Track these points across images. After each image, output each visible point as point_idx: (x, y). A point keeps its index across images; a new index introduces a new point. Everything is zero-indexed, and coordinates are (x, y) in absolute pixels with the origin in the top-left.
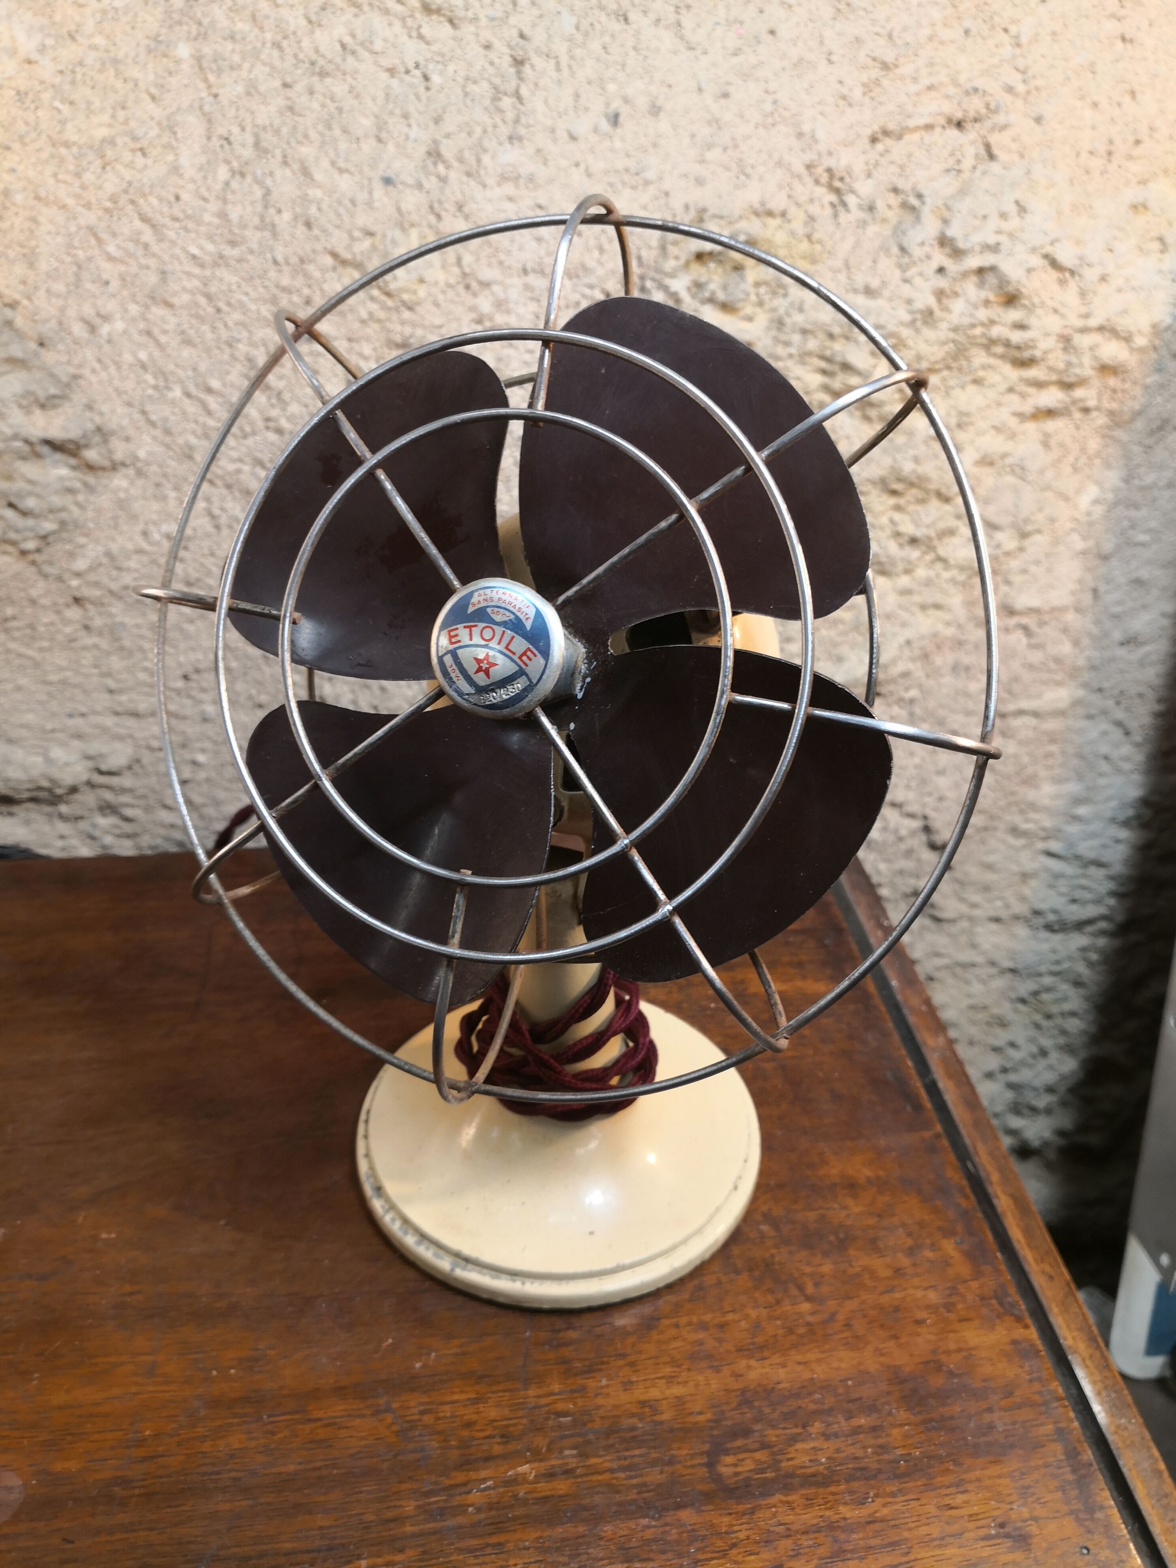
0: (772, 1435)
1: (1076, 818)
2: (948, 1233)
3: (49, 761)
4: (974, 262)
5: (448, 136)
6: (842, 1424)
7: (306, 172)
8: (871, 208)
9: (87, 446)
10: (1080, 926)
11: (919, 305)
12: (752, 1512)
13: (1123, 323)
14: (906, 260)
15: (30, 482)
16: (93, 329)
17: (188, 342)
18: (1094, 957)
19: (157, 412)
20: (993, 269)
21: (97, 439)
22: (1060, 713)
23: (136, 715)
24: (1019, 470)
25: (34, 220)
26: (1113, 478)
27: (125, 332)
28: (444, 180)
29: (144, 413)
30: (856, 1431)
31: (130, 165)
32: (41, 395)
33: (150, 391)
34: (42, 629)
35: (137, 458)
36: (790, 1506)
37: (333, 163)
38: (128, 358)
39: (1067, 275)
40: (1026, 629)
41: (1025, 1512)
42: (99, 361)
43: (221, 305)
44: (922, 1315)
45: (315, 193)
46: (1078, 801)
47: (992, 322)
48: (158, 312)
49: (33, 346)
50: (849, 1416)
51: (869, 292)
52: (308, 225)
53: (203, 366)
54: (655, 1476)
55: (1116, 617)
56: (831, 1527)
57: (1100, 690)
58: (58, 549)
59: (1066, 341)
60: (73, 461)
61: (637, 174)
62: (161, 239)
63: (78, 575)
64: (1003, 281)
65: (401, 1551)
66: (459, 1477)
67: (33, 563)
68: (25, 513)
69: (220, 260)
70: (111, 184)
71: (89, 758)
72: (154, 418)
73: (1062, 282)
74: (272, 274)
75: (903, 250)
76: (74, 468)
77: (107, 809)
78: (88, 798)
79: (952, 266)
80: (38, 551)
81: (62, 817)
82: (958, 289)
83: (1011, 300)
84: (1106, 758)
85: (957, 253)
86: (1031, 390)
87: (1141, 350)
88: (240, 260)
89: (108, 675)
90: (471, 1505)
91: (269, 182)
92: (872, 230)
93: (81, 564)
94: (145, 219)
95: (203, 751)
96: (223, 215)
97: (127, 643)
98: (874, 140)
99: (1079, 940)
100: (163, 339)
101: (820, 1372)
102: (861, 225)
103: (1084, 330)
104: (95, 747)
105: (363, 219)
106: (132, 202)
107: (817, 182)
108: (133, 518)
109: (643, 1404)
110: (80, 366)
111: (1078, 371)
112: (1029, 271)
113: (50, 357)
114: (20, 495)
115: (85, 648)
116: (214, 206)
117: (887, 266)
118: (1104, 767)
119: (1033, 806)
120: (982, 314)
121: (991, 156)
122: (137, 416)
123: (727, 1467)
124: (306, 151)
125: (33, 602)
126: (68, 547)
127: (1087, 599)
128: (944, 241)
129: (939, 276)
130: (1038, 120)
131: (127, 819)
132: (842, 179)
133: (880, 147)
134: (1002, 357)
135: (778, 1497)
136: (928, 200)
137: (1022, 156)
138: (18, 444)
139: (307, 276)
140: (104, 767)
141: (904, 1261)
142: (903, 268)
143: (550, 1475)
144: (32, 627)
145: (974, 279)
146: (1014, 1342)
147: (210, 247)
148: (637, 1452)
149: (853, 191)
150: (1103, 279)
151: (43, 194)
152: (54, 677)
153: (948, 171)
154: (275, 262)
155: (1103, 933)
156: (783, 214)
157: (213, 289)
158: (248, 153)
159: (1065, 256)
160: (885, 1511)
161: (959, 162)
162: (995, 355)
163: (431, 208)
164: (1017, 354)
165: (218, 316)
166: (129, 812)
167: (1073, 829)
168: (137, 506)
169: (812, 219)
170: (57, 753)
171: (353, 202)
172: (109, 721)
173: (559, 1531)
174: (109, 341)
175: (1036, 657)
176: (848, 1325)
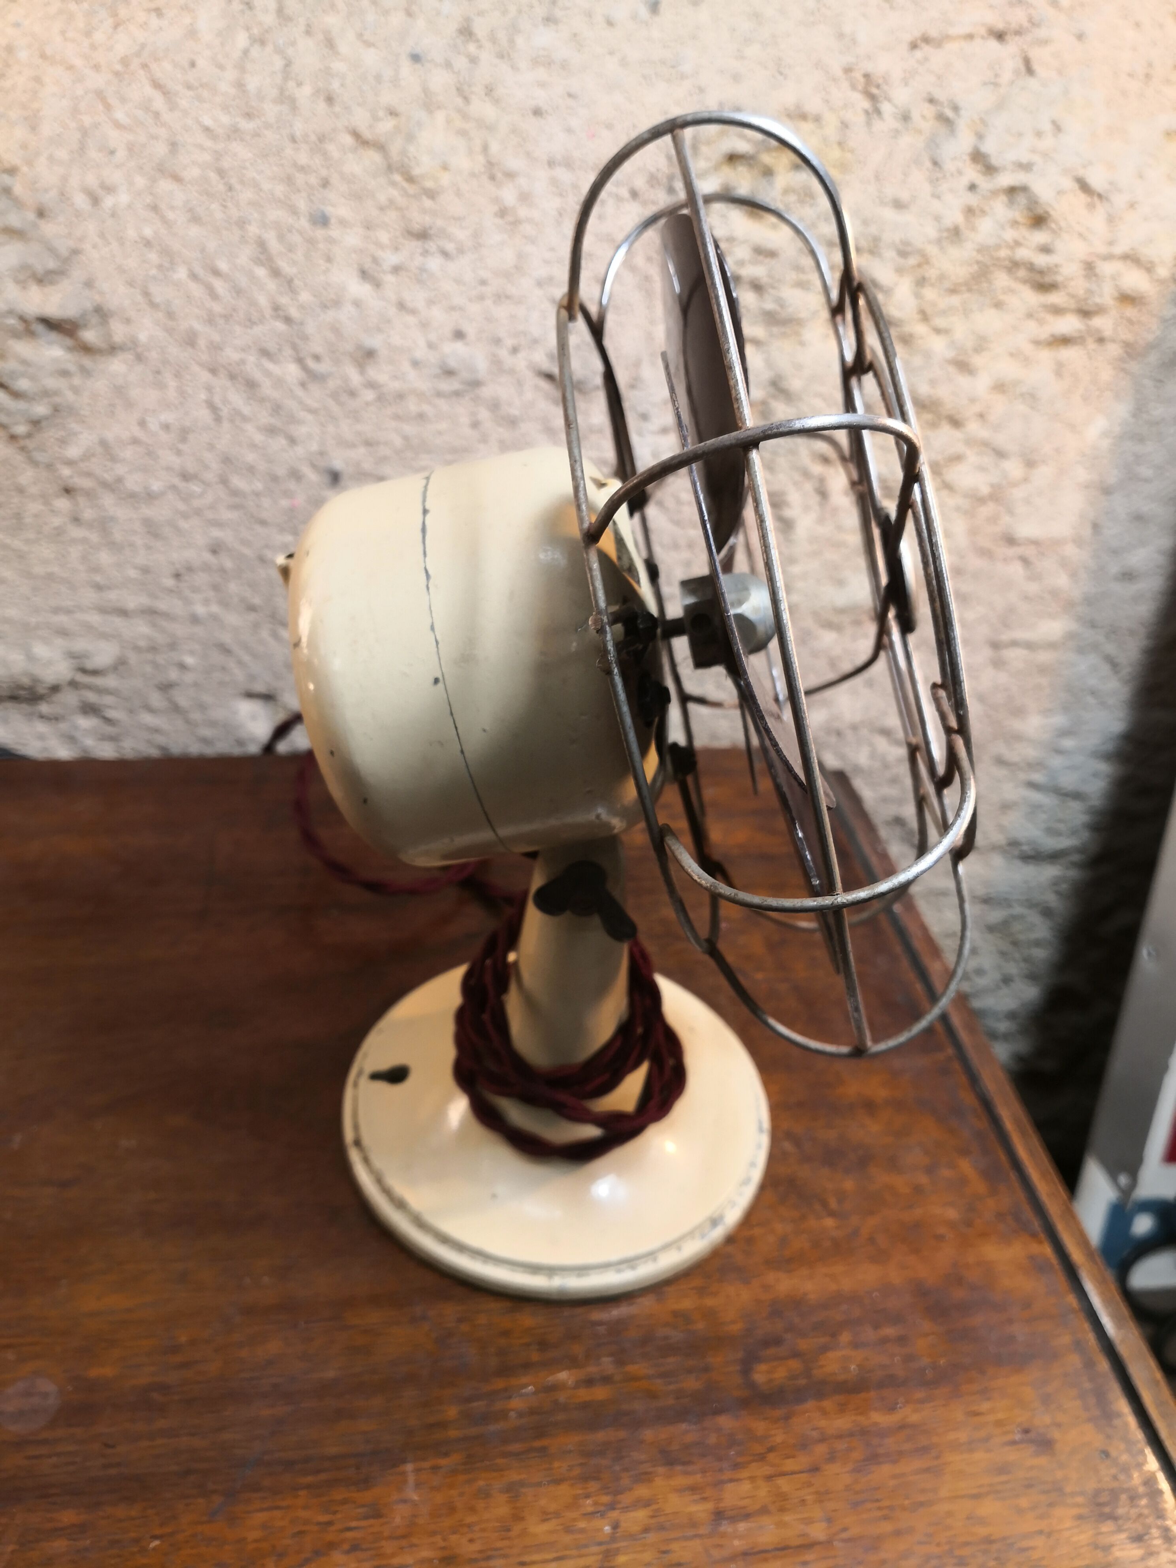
0: (803, 1344)
1: (1059, 752)
2: (964, 1152)
3: (30, 658)
4: (1006, 180)
5: (481, 13)
6: (869, 1334)
7: (330, 43)
8: (906, 118)
9: (85, 326)
10: (1054, 857)
11: (948, 222)
12: (787, 1418)
13: (1148, 252)
14: (939, 175)
15: (24, 362)
16: (95, 201)
17: (195, 219)
18: (1064, 886)
19: (160, 293)
20: (1024, 189)
21: (94, 320)
22: (1052, 646)
23: (123, 613)
24: (1031, 398)
25: (38, 80)
26: (1122, 410)
27: (130, 206)
28: (473, 60)
29: (146, 294)
30: (884, 1341)
31: (144, 26)
32: (39, 269)
33: (154, 272)
34: (28, 520)
35: (135, 342)
36: (824, 1413)
37: (360, 36)
38: (131, 233)
39: (1096, 198)
40: (1025, 561)
41: (1047, 1419)
42: (102, 235)
43: (234, 181)
44: (941, 1230)
45: (339, 66)
46: (1065, 733)
47: (1017, 244)
48: (165, 185)
49: (31, 216)
50: (877, 1326)
51: (898, 205)
52: (330, 100)
53: (212, 245)
54: (692, 1383)
55: (1115, 552)
56: (863, 1432)
57: (1093, 625)
58: (50, 435)
59: (1089, 268)
60: (69, 342)
61: (673, 67)
62: (173, 106)
63: (70, 463)
64: (1033, 202)
65: (446, 1455)
66: (499, 1384)
67: (23, 449)
68: (16, 395)
69: (234, 133)
70: (123, 45)
71: (72, 655)
72: (158, 299)
73: (1091, 207)
74: (289, 151)
75: (935, 163)
76: (70, 349)
77: (89, 709)
78: (70, 698)
79: (984, 183)
80: (29, 436)
81: (42, 717)
82: (987, 208)
83: (1039, 220)
84: (1093, 693)
85: (990, 169)
86: (1049, 318)
87: (1161, 282)
88: (256, 134)
89: (96, 569)
90: (513, 1410)
91: (290, 51)
92: (906, 140)
93: (73, 452)
94: (157, 85)
95: (192, 653)
96: (240, 85)
97: (118, 536)
98: (914, 46)
99: (1050, 871)
100: (170, 215)
101: (847, 1284)
102: (896, 133)
103: (1109, 257)
104: (80, 645)
105: (388, 97)
106: (145, 66)
107: (853, 87)
108: (130, 405)
109: (676, 1314)
110: (81, 239)
111: (1098, 300)
112: (1060, 193)
113: (49, 229)
114: (13, 375)
115: (74, 541)
116: (230, 75)
117: (919, 178)
118: (1090, 700)
119: (1018, 738)
120: (1010, 235)
121: (1030, 70)
122: (139, 298)
123: (761, 1375)
124: (332, 21)
125: (21, 490)
126: (63, 433)
127: (1087, 532)
128: (978, 157)
129: (969, 194)
130: (1080, 37)
131: (108, 721)
132: (878, 86)
133: (918, 54)
134: (1025, 282)
135: (810, 1404)
136: (963, 112)
137: (1060, 72)
138: (12, 321)
139: (325, 155)
140: (89, 665)
141: (923, 1179)
142: (934, 181)
143: (589, 1382)
144: (18, 516)
145: (1003, 198)
146: (1032, 1258)
147: (225, 119)
148: (671, 1360)
149: (889, 100)
150: (1132, 205)
151: (49, 51)
152: (39, 570)
153: (985, 84)
154: (293, 140)
155: (1074, 865)
156: (817, 119)
157: (226, 163)
158: (269, 19)
159: (1097, 180)
160: (914, 1418)
161: (996, 76)
162: (1016, 279)
163: (459, 90)
164: (1038, 277)
165: (229, 194)
166: (111, 714)
167: (1057, 762)
168: (134, 393)
169: (845, 125)
170: (40, 650)
171: (378, 78)
172: (95, 618)
173: (601, 1436)
174: (113, 215)
175: (1033, 588)
176: (871, 1240)
